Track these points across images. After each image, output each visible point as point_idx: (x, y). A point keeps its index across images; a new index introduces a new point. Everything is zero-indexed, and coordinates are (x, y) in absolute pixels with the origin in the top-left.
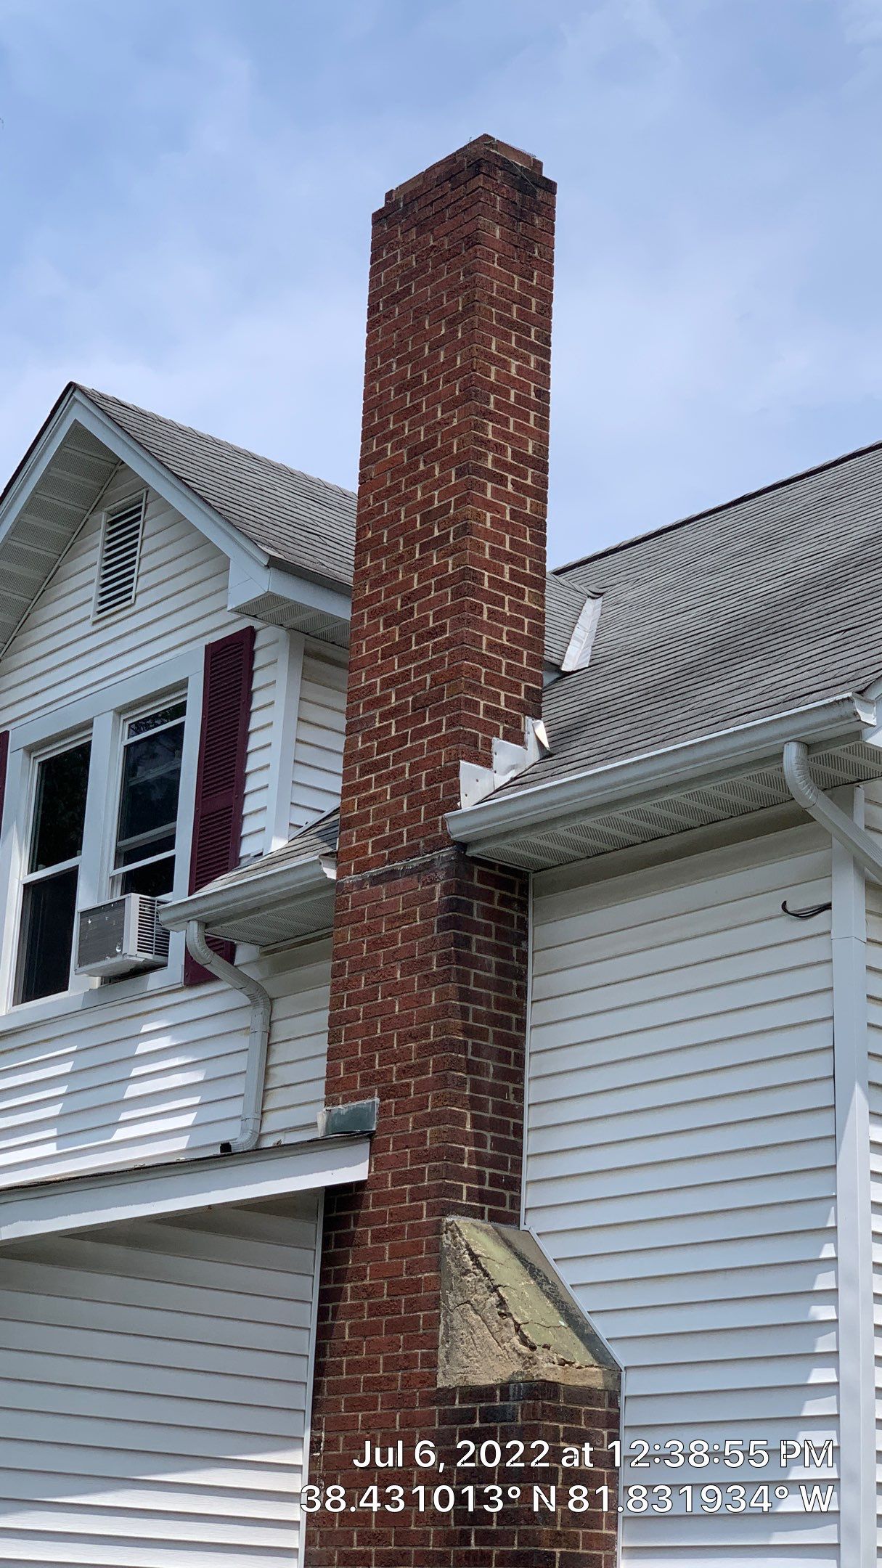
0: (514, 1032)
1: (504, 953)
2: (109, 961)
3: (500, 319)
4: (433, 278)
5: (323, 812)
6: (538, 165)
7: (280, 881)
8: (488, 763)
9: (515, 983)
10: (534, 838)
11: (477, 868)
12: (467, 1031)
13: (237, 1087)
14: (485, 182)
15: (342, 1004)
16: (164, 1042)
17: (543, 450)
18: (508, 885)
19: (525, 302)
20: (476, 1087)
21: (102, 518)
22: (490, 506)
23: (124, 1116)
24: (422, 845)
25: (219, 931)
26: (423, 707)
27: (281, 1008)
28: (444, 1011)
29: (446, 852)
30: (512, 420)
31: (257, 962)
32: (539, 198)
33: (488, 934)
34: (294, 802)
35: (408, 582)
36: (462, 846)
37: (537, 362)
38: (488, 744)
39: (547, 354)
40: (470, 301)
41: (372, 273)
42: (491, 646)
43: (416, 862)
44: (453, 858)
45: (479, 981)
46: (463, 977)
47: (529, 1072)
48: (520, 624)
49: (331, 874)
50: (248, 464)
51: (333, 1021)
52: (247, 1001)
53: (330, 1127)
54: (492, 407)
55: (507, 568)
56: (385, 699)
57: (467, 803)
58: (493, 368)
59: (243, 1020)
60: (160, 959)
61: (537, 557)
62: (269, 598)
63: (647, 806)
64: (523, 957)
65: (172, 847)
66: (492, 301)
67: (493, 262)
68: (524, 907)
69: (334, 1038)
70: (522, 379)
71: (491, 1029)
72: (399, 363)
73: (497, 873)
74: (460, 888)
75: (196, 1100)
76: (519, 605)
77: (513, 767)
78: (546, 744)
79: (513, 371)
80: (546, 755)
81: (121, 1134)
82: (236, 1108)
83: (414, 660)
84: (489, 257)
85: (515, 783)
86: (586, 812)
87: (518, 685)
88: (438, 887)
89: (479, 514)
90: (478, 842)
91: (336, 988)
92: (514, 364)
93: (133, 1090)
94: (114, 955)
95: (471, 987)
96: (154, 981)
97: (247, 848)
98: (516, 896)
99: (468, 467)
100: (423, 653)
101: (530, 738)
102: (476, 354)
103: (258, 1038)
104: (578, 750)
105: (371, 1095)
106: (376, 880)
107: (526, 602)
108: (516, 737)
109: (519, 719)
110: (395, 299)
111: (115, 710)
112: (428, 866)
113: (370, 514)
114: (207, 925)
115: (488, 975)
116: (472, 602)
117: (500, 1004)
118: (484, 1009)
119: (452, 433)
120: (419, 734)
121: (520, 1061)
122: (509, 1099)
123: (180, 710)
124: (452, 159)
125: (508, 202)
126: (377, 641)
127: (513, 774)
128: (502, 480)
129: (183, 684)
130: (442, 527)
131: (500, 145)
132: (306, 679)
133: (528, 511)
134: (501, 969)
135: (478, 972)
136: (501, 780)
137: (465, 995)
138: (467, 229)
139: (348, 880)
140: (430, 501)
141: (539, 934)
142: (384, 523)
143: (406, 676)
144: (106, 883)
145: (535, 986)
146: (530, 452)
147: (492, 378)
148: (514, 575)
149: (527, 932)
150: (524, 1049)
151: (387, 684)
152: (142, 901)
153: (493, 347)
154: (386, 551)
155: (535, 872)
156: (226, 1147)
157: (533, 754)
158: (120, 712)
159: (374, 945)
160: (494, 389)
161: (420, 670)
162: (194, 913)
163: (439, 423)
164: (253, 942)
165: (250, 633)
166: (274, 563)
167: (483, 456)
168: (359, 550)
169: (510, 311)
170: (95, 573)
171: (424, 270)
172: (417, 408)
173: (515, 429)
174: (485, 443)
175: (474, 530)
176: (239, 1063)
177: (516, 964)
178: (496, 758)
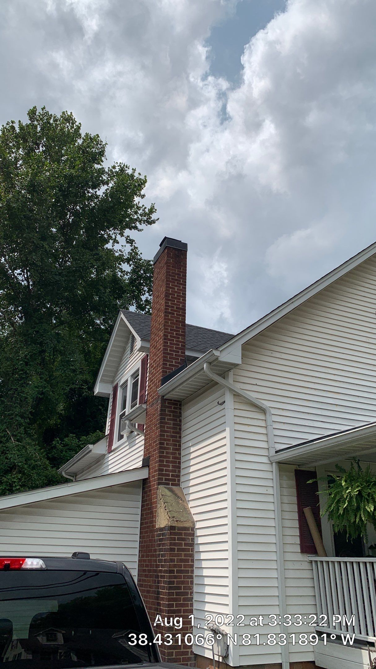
3: (172, 279)
9: (178, 427)
11: (168, 401)
15: (146, 436)
17: (184, 306)
18: (176, 404)
20: (167, 453)
24: (157, 397)
32: (182, 252)
33: (170, 416)
35: (157, 339)
36: (163, 396)
37: (183, 287)
39: (185, 285)
44: (161, 399)
47: (182, 448)
48: (178, 345)
49: (145, 406)
52: (144, 438)
53: (143, 465)
54: (170, 298)
55: (175, 333)
62: (142, 347)
66: (170, 275)
67: (170, 267)
68: (180, 409)
70: (178, 291)
71: (171, 439)
72: (157, 292)
73: (173, 402)
74: (164, 406)
76: (178, 341)
83: (157, 356)
87: (179, 358)
88: (159, 406)
89: (167, 322)
90: (166, 395)
92: (176, 288)
95: (166, 429)
98: (178, 407)
106: (151, 406)
110: (156, 279)
112: (158, 402)
114: (131, 421)
115: (171, 426)
116: (165, 341)
118: (169, 434)
120: (157, 372)
121: (180, 446)
122: (176, 455)
123: (138, 374)
125: (174, 254)
126: (153, 353)
129: (139, 369)
130: (161, 326)
133: (180, 320)
135: (168, 425)
139: (148, 407)
140: (160, 321)
141: (184, 414)
142: (154, 327)
146: (181, 307)
149: (181, 415)
150: (181, 442)
151: (154, 362)
154: (154, 333)
155: (182, 401)
158: (131, 377)
162: (128, 418)
163: (161, 304)
165: (147, 356)
166: (142, 340)
167: (168, 309)
169: (175, 277)
170: (130, 348)
173: (176, 302)
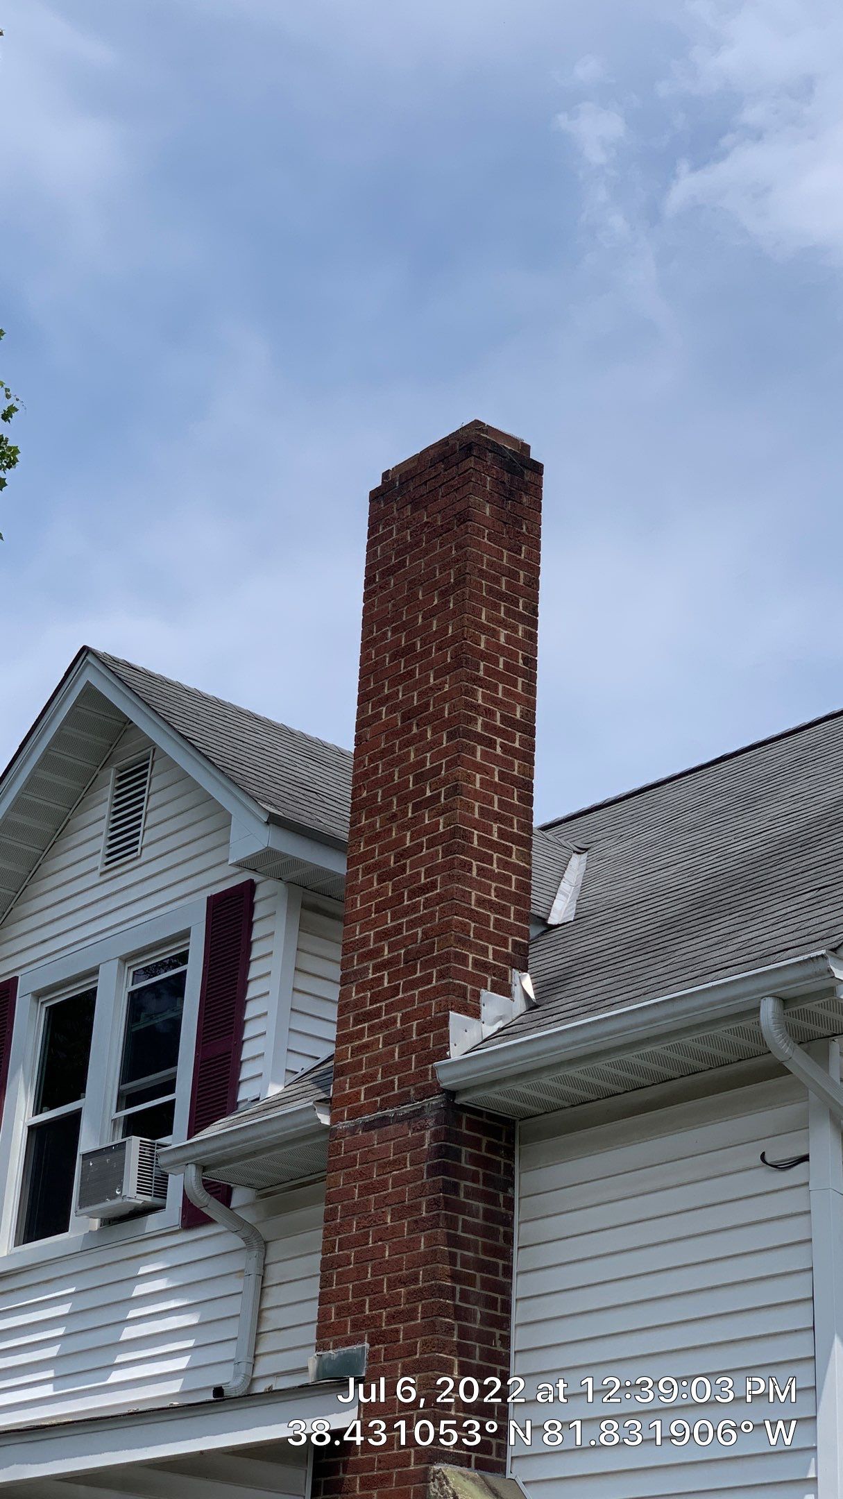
0: (501, 1278)
1: (490, 1198)
2: (109, 1203)
3: (490, 591)
4: (426, 552)
5: (318, 1058)
6: (526, 448)
7: (276, 1126)
8: (476, 1014)
9: (502, 1229)
10: (521, 1087)
11: (465, 1116)
12: (455, 1277)
13: (230, 1330)
14: (476, 463)
15: (334, 1248)
16: (160, 1284)
17: (530, 715)
18: (495, 1133)
19: (515, 576)
20: (464, 1333)
21: (111, 774)
22: (480, 768)
23: (120, 1359)
24: (412, 1092)
25: (217, 1175)
26: (415, 959)
27: (274, 1252)
28: (431, 1257)
29: (436, 1100)
30: (501, 686)
31: (252, 1205)
32: (527, 478)
33: (475, 1180)
34: (290, 1048)
35: (401, 840)
36: (451, 1094)
37: (525, 631)
38: (477, 996)
39: (534, 624)
40: (461, 574)
41: (370, 546)
42: (480, 902)
43: (406, 1109)
44: (442, 1106)
45: (467, 1227)
46: (452, 1223)
47: (516, 1318)
48: (507, 880)
49: (325, 1120)
50: (249, 724)
51: (326, 1265)
52: (242, 1244)
53: (320, 1373)
54: (481, 673)
55: (495, 827)
56: (379, 951)
57: (455, 1053)
58: (483, 637)
59: (237, 1263)
60: (158, 1201)
61: (525, 816)
62: (269, 854)
63: (629, 1057)
64: (510, 1204)
65: (172, 1091)
66: (482, 574)
67: (484, 537)
68: (511, 1155)
69: (325, 1282)
70: (510, 647)
71: (478, 1275)
72: (395, 631)
73: (486, 1120)
74: (450, 1135)
75: (190, 1343)
76: (507, 862)
77: (501, 1018)
78: (532, 996)
79: (502, 639)
80: (532, 1006)
81: (116, 1376)
82: (228, 1352)
83: (406, 914)
84: (480, 532)
85: (502, 1034)
86: (571, 1062)
87: (506, 939)
88: (428, 1134)
89: (469, 776)
90: (466, 1091)
91: (328, 1232)
92: (503, 633)
93: (129, 1333)
94: (115, 1197)
95: (459, 1233)
96: (152, 1223)
97: (245, 1093)
98: (503, 1143)
99: (458, 730)
100: (414, 908)
101: (516, 990)
102: (466, 623)
103: (252, 1281)
104: (563, 1002)
105: (361, 1341)
106: (368, 1127)
107: (514, 859)
108: (504, 988)
109: (506, 972)
110: (390, 571)
111: (120, 958)
112: (418, 1113)
113: (366, 775)
114: (204, 1169)
115: (476, 1221)
116: (460, 859)
117: (488, 1250)
118: (471, 1254)
119: (444, 698)
120: (410, 986)
121: (507, 1307)
122: (495, 1346)
123: (183, 958)
124: (445, 442)
125: (498, 482)
126: (371, 896)
127: (500, 1024)
128: (492, 744)
129: (186, 934)
130: (433, 787)
131: (490, 430)
132: (303, 931)
133: (515, 773)
134: (488, 1215)
135: (466, 1218)
136: (489, 1030)
137: (453, 1241)
138: (459, 507)
139: (341, 1126)
140: (422, 763)
141: (524, 1180)
142: (377, 784)
143: (398, 930)
144: (108, 1126)
145: (521, 1232)
146: (518, 716)
147: (482, 646)
148: (502, 834)
149: (513, 1177)
150: (510, 1295)
151: (380, 937)
152: (142, 1144)
153: (483, 617)
154: (380, 810)
155: (521, 1120)
156: (218, 1391)
157: (519, 1006)
158: (125, 959)
159: (365, 1190)
160: (483, 656)
161: (412, 924)
162: (194, 1157)
163: (431, 688)
164: (249, 1186)
165: (250, 887)
166: (273, 820)
167: (473, 720)
168: (355, 808)
169: (499, 583)
170: (103, 826)
171: (418, 544)
172: (410, 674)
173: (504, 694)
174: (476, 708)
175: (464, 791)
176: (234, 1306)
177: (503, 1210)
178: (484, 1010)
